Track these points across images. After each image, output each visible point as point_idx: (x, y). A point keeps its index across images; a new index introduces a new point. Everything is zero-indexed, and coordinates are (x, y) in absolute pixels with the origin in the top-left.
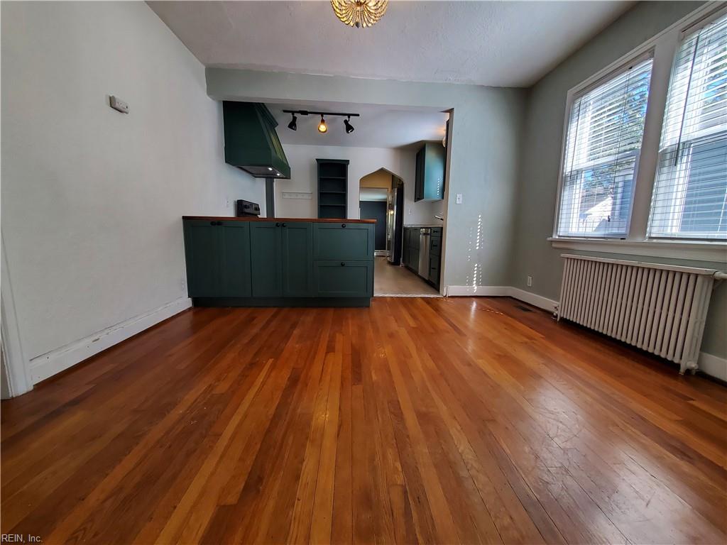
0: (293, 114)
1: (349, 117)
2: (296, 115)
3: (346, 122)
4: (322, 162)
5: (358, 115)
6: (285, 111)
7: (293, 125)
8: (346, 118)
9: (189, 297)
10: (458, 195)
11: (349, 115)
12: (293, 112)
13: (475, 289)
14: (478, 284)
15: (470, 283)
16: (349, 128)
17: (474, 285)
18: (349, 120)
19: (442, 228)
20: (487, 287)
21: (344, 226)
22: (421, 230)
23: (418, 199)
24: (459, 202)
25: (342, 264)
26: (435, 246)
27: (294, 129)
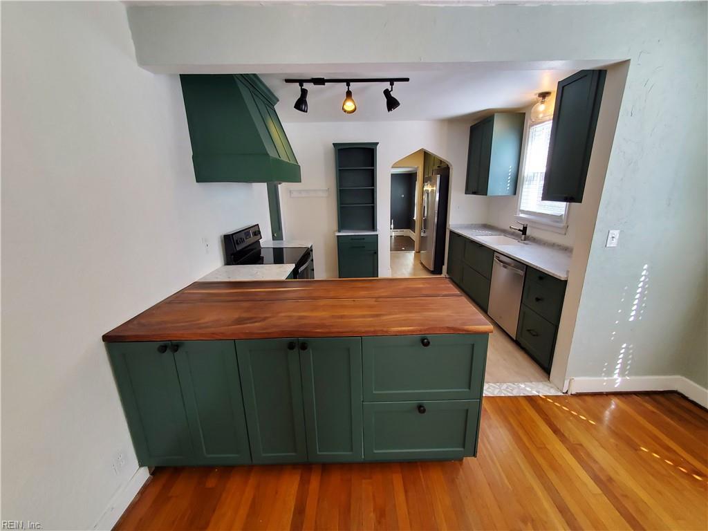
0: (301, 85)
1: (392, 84)
2: (306, 86)
3: (387, 93)
4: (340, 147)
5: (407, 80)
6: (288, 81)
7: (301, 104)
8: (387, 85)
9: (141, 465)
10: (611, 232)
11: (392, 81)
12: (301, 82)
13: (617, 382)
14: (622, 374)
15: (610, 373)
16: (392, 103)
17: (616, 376)
18: (392, 90)
19: (566, 282)
20: (633, 378)
21: (425, 343)
22: (496, 254)
23: (474, 193)
24: (612, 243)
25: (421, 409)
26: (538, 299)
27: (304, 111)
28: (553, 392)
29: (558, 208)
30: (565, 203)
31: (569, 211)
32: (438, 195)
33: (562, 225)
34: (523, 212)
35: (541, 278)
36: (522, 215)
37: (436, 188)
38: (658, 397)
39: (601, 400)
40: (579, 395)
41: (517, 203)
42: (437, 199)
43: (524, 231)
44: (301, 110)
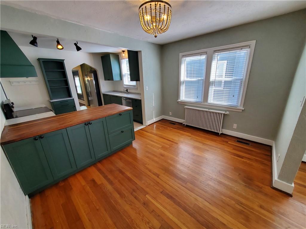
3: (75, 44)
7: (34, 43)
9: (25, 195)
10: (146, 87)
13: (155, 120)
14: (155, 118)
15: (153, 118)
18: (77, 44)
19: (141, 100)
20: (157, 118)
21: (120, 115)
22: (122, 98)
23: (109, 80)
24: (147, 90)
25: (122, 132)
26: (136, 106)
27: (36, 46)
28: (144, 127)
29: (134, 83)
30: (135, 82)
31: (137, 83)
32: (94, 81)
33: (136, 88)
34: (125, 85)
35: (136, 101)
36: (125, 86)
37: (93, 79)
38: (161, 121)
39: (153, 124)
40: (149, 125)
41: (123, 82)
42: (94, 83)
43: (127, 90)
44: (35, 45)
